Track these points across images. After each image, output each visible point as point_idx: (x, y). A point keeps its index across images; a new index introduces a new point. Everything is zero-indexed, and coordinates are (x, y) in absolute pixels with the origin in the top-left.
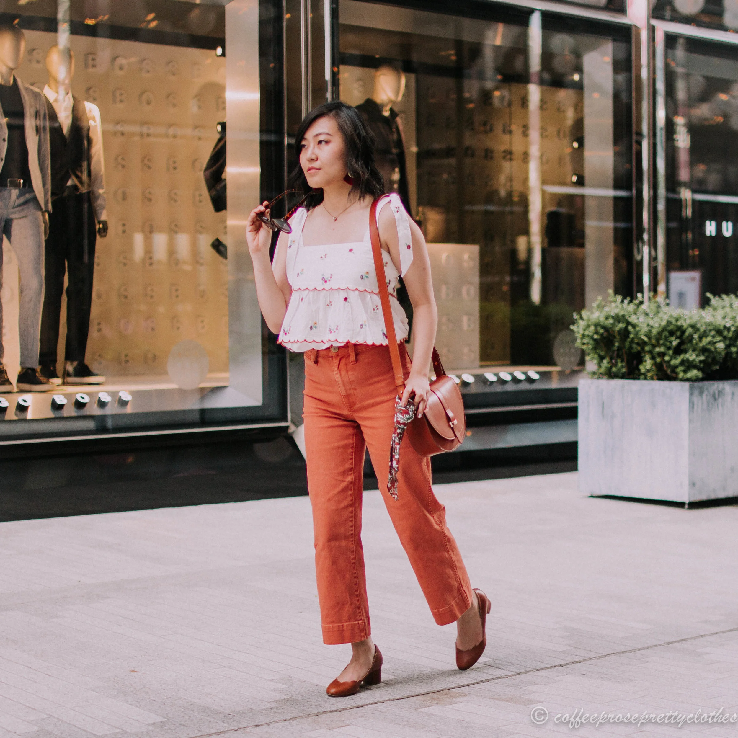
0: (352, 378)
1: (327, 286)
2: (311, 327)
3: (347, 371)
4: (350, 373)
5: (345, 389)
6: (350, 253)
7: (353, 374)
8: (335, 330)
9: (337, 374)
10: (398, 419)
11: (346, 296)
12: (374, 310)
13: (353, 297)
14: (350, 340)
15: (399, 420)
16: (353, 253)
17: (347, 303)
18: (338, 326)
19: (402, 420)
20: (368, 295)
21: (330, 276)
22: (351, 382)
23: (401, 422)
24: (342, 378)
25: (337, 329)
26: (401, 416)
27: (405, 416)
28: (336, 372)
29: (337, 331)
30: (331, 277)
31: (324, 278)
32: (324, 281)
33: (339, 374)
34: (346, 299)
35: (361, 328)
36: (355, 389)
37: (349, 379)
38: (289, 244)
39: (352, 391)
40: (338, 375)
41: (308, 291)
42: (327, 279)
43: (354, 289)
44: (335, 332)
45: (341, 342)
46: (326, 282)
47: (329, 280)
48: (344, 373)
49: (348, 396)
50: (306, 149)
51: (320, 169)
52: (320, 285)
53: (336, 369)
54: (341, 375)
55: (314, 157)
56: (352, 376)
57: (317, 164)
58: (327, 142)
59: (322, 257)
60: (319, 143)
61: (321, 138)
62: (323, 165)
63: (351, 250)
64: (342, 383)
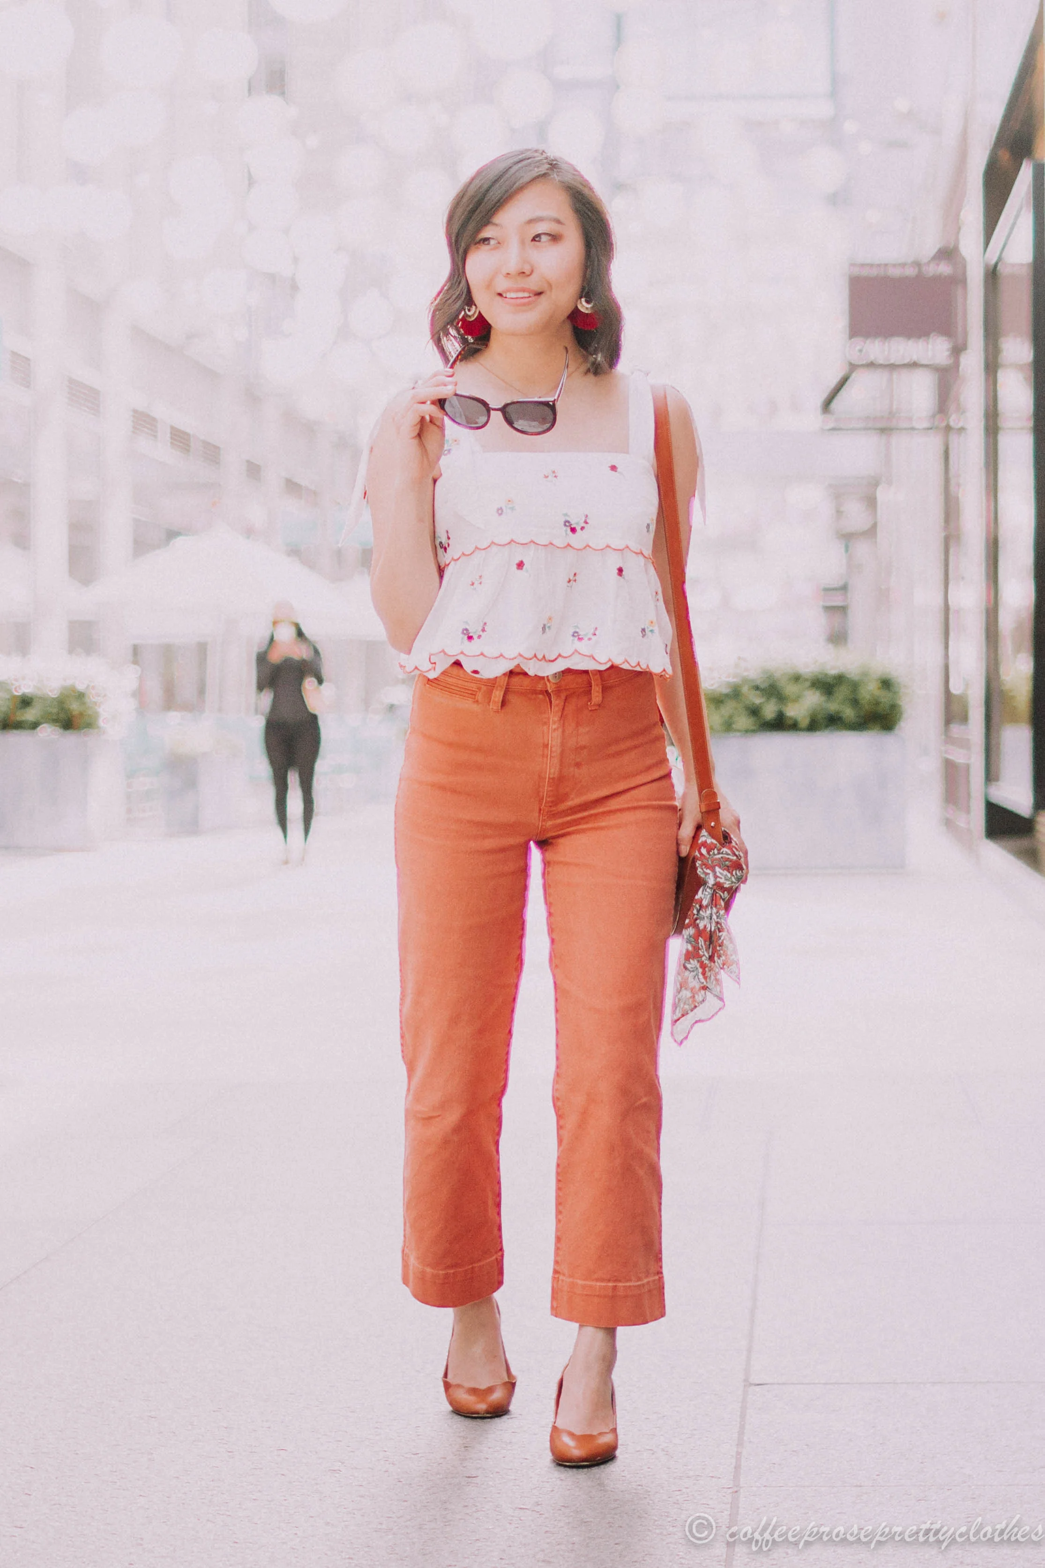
0: (584, 740)
1: (577, 540)
2: (542, 626)
3: (578, 724)
4: (582, 730)
5: (561, 764)
6: (613, 473)
7: (587, 733)
9: (555, 729)
10: (718, 879)
11: (622, 565)
13: (634, 567)
14: (618, 661)
15: (722, 881)
17: (622, 579)
18: (596, 629)
19: (728, 882)
20: (651, 569)
21: (583, 519)
22: (580, 749)
23: (726, 886)
24: (563, 740)
25: (595, 634)
26: (725, 872)
27: (734, 873)
28: (555, 727)
29: (594, 638)
30: (586, 523)
31: (569, 522)
32: (569, 529)
33: (560, 730)
34: (620, 571)
35: (643, 636)
37: (578, 742)
39: (572, 769)
40: (558, 732)
41: (534, 545)
42: (577, 524)
43: (638, 551)
44: (590, 639)
45: (600, 661)
46: (574, 530)
47: (582, 528)
48: (570, 728)
49: (559, 781)
50: (495, 248)
51: (540, 294)
52: (562, 536)
53: (556, 719)
54: (563, 731)
55: (527, 269)
56: (585, 735)
57: (533, 283)
58: (555, 238)
59: (546, 477)
60: (536, 238)
61: (541, 228)
62: (550, 286)
63: (613, 468)
64: (559, 751)
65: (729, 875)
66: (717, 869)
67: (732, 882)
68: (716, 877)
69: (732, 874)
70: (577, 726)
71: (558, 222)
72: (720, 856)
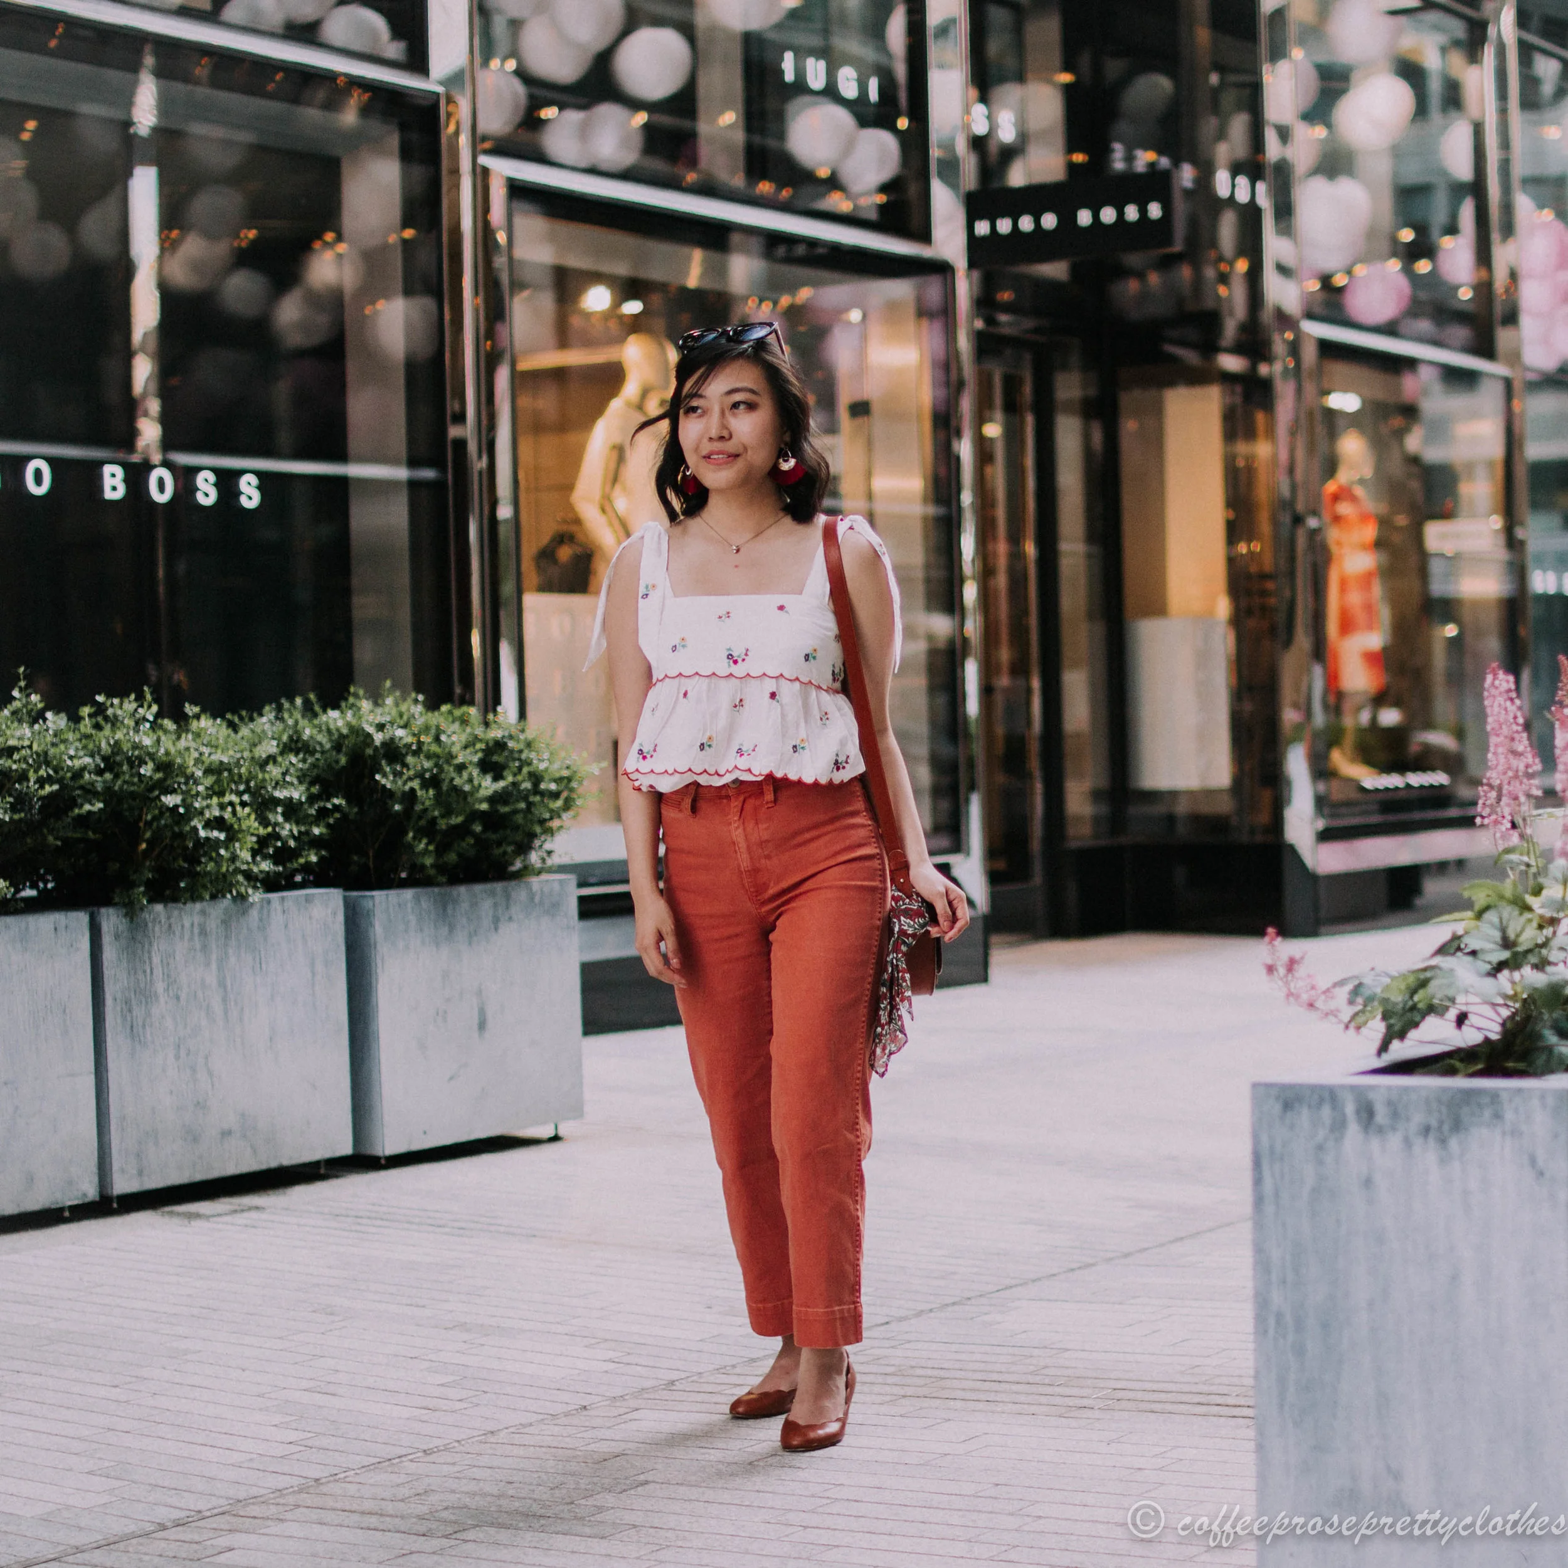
0: (765, 836)
1: (739, 670)
2: (702, 744)
4: (762, 826)
5: (751, 858)
6: (779, 612)
7: (766, 829)
8: (750, 752)
9: (737, 828)
11: (774, 690)
12: (821, 719)
13: (789, 692)
14: (774, 772)
15: (905, 928)
16: (787, 612)
17: (774, 702)
18: (755, 745)
20: (813, 693)
21: (744, 652)
22: (762, 843)
24: (746, 836)
25: (754, 750)
28: (736, 825)
29: (753, 754)
30: (746, 655)
32: (731, 661)
33: (741, 827)
35: (795, 752)
36: (768, 857)
37: (760, 837)
38: (641, 593)
39: (763, 861)
40: (740, 830)
41: (697, 677)
42: (739, 656)
43: (793, 678)
44: (748, 754)
45: (757, 773)
46: (735, 662)
47: (744, 660)
48: (750, 825)
49: (755, 871)
50: (701, 416)
51: (737, 456)
52: (724, 668)
53: (736, 818)
54: (744, 830)
55: (725, 434)
56: (763, 831)
57: (730, 446)
58: (751, 406)
59: (720, 617)
60: (735, 405)
61: (738, 397)
62: (745, 449)
63: (781, 608)
64: (745, 846)
65: (912, 923)
66: (902, 918)
67: (916, 929)
68: (900, 925)
69: (915, 922)
70: (757, 823)
71: (752, 391)
72: (904, 907)
